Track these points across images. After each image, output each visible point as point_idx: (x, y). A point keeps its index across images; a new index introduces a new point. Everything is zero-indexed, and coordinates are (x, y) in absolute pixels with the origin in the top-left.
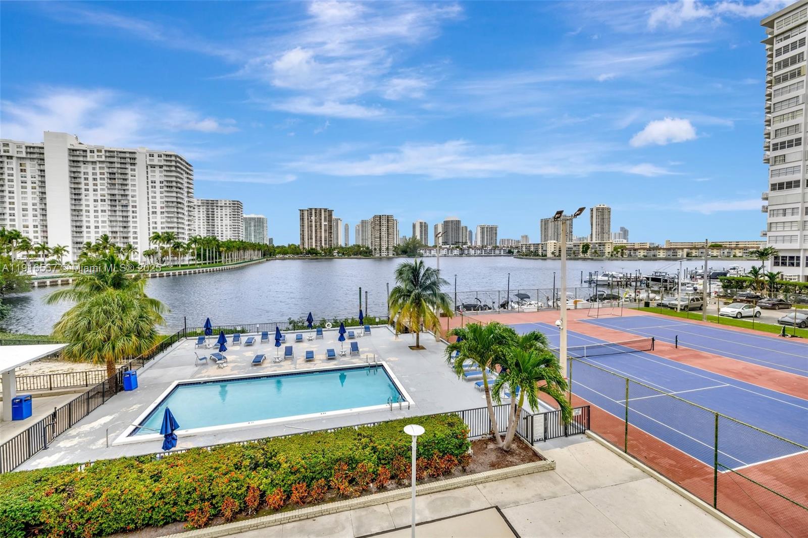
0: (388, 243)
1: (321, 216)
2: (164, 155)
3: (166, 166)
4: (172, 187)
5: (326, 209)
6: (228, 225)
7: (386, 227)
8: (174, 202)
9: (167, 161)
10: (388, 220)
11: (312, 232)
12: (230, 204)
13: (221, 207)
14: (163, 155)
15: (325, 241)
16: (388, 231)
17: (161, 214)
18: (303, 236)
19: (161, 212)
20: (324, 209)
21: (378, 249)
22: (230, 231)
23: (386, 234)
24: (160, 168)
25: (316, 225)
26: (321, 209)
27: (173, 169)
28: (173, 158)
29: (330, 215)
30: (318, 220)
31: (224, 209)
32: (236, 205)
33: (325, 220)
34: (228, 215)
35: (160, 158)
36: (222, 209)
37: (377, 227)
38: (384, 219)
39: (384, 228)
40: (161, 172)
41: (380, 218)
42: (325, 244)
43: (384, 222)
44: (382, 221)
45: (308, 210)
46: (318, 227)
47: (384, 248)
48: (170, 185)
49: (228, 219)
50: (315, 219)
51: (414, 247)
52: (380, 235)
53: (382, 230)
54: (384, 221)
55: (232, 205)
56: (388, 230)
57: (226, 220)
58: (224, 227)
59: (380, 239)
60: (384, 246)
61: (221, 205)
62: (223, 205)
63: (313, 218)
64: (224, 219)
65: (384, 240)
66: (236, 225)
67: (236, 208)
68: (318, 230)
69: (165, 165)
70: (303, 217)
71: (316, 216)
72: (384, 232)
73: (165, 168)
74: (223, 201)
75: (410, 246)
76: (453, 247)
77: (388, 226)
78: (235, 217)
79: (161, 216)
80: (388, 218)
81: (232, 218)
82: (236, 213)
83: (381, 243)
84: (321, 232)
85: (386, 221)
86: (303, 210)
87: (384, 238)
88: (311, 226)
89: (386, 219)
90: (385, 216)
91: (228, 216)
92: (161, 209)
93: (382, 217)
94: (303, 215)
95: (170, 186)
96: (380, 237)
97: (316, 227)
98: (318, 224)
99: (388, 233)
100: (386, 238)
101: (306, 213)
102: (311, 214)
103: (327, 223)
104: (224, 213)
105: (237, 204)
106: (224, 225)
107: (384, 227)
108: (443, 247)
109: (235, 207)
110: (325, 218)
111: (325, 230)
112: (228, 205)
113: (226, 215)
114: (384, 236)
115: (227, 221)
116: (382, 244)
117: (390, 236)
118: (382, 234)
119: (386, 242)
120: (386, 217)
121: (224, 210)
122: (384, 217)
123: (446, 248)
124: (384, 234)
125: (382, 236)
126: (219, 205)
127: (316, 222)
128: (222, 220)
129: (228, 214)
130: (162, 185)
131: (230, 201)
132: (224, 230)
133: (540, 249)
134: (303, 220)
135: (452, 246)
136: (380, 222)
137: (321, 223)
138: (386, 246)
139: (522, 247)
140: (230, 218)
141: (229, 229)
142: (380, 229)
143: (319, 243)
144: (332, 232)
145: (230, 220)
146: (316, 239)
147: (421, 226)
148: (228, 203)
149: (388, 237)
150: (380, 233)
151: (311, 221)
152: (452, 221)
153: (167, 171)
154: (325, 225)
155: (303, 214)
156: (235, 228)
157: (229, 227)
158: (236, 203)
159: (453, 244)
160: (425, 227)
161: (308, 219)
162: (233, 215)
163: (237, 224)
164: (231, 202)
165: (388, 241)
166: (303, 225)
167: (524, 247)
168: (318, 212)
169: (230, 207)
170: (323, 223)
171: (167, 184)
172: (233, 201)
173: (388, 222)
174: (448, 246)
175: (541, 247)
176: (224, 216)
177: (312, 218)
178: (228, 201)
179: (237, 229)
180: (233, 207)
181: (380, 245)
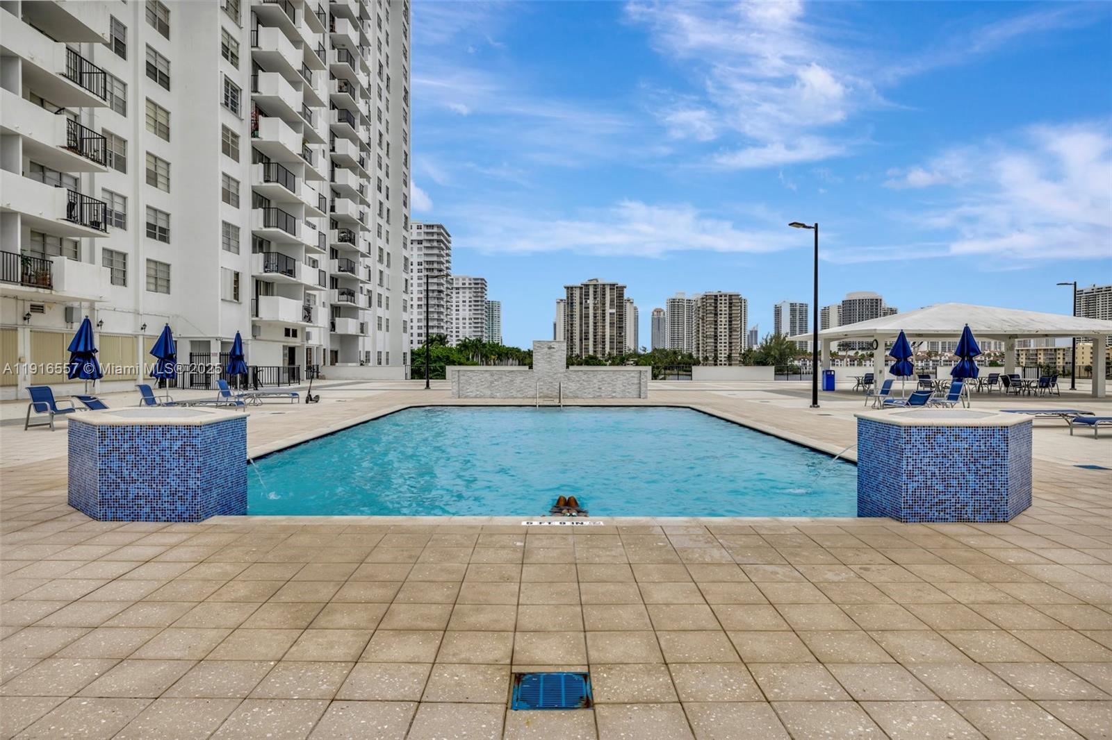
0: (730, 347)
1: (604, 298)
2: (424, 225)
3: (427, 240)
4: (433, 269)
5: (614, 285)
6: (467, 319)
7: (727, 316)
8: (435, 290)
9: (427, 233)
10: (730, 303)
11: (588, 327)
12: (470, 284)
13: (458, 289)
14: (423, 227)
15: (611, 342)
16: (730, 325)
17: (418, 308)
18: (572, 333)
19: (418, 305)
20: (611, 285)
21: (710, 359)
22: (470, 327)
23: (727, 330)
24: (419, 243)
25: (595, 314)
26: (604, 285)
27: (435, 244)
28: (435, 230)
29: (621, 296)
30: (599, 305)
31: (461, 293)
32: (480, 286)
33: (612, 306)
34: (467, 302)
35: (419, 231)
36: (458, 293)
37: (710, 318)
38: (723, 302)
39: (723, 320)
40: (420, 249)
41: (716, 300)
42: (611, 348)
43: (723, 308)
44: (719, 305)
45: (581, 288)
46: (599, 318)
47: (723, 355)
48: (431, 267)
49: (467, 308)
50: (595, 304)
51: (781, 355)
52: (716, 333)
53: (719, 323)
54: (723, 305)
55: (473, 286)
56: (730, 321)
57: (464, 310)
58: (461, 321)
59: (716, 340)
60: (723, 352)
61: (457, 286)
62: (460, 285)
63: (591, 302)
64: (461, 308)
65: (723, 341)
66: (478, 318)
67: (480, 290)
68: (599, 324)
69: (425, 240)
70: (572, 300)
71: (595, 298)
72: (723, 326)
73: (425, 244)
74: (461, 279)
75: (772, 353)
76: (863, 355)
77: (730, 314)
78: (478, 305)
79: (419, 310)
80: (730, 300)
81: (473, 307)
82: (479, 299)
83: (716, 347)
84: (604, 326)
85: (727, 305)
86: (572, 288)
87: (723, 338)
88: (587, 317)
89: (727, 302)
90: (725, 296)
91: (467, 304)
92: (418, 301)
93: (719, 298)
94: (572, 297)
95: (430, 269)
96: (716, 336)
97: (595, 317)
98: (599, 312)
99: (730, 329)
100: (727, 337)
101: (577, 293)
102: (587, 295)
103: (614, 311)
104: (461, 299)
105: (481, 284)
106: (461, 319)
107: (723, 316)
108: (840, 353)
109: (478, 288)
110: (612, 301)
111: (612, 324)
112: (467, 285)
113: (464, 302)
114: (723, 334)
115: (465, 312)
116: (719, 348)
117: (734, 333)
118: (719, 330)
119: (727, 345)
120: (727, 298)
121: (461, 295)
122: (723, 298)
123: (849, 356)
124: (723, 329)
125: (719, 334)
126: (455, 286)
127: (595, 309)
128: (458, 310)
129: (467, 300)
130: (420, 267)
131: (470, 279)
132: (461, 325)
133: (1061, 360)
134: (572, 306)
135: (860, 353)
136: (716, 307)
137: (604, 310)
138: (727, 352)
139: (1018, 355)
140: (470, 306)
141: (467, 325)
142: (716, 321)
143: (600, 346)
144: (622, 327)
145: (470, 310)
146: (595, 339)
147: (793, 311)
148: (467, 282)
149: (730, 336)
150: (716, 329)
151: (587, 308)
152: (861, 302)
153: (427, 248)
154: (611, 314)
155: (572, 294)
156: (478, 323)
157: (467, 321)
158: (479, 281)
159: (863, 349)
160: (801, 313)
161: (581, 303)
162: (475, 301)
163: (480, 316)
164: (472, 281)
165: (730, 343)
166: (572, 315)
167: (1024, 356)
168: (600, 289)
169: (470, 288)
170: (608, 311)
171: (427, 267)
172: (475, 279)
173: (730, 307)
174: (852, 353)
175: (1061, 356)
176: (461, 304)
177: (588, 301)
178: (467, 279)
179: (479, 325)
180: (475, 288)
181: (716, 350)
